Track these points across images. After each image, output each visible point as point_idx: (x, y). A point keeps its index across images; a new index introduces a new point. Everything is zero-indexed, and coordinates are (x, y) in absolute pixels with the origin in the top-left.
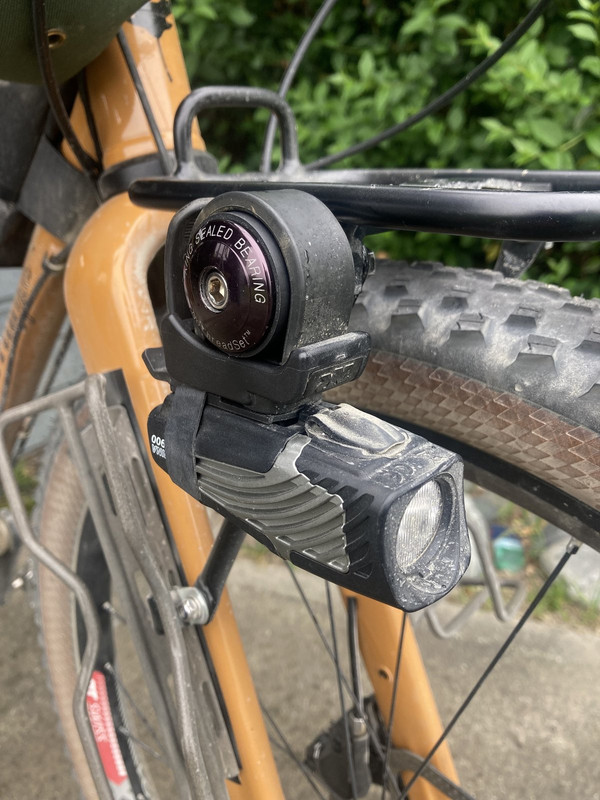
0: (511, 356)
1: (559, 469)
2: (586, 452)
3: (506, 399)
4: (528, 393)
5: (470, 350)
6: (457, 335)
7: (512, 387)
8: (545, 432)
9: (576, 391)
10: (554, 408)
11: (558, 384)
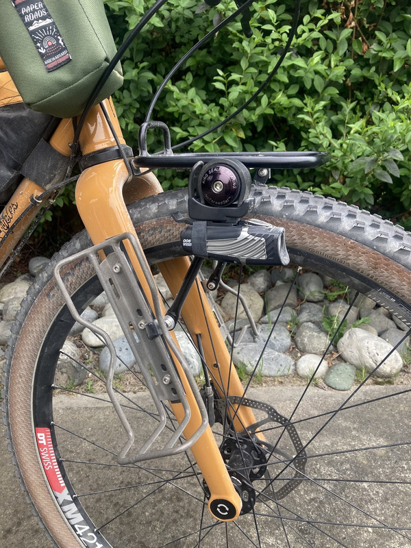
0: (280, 207)
1: (299, 239)
2: (306, 231)
3: (281, 221)
4: (288, 218)
5: (268, 207)
6: (263, 203)
7: (282, 217)
8: (294, 228)
9: (302, 214)
10: (296, 220)
11: (296, 213)
